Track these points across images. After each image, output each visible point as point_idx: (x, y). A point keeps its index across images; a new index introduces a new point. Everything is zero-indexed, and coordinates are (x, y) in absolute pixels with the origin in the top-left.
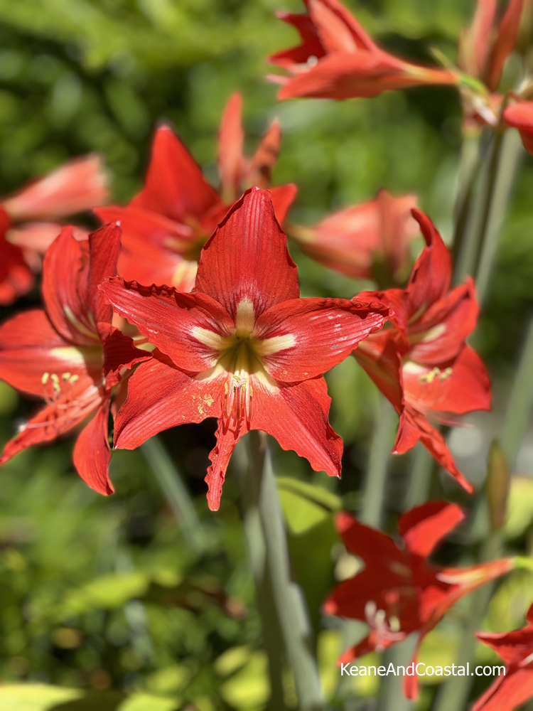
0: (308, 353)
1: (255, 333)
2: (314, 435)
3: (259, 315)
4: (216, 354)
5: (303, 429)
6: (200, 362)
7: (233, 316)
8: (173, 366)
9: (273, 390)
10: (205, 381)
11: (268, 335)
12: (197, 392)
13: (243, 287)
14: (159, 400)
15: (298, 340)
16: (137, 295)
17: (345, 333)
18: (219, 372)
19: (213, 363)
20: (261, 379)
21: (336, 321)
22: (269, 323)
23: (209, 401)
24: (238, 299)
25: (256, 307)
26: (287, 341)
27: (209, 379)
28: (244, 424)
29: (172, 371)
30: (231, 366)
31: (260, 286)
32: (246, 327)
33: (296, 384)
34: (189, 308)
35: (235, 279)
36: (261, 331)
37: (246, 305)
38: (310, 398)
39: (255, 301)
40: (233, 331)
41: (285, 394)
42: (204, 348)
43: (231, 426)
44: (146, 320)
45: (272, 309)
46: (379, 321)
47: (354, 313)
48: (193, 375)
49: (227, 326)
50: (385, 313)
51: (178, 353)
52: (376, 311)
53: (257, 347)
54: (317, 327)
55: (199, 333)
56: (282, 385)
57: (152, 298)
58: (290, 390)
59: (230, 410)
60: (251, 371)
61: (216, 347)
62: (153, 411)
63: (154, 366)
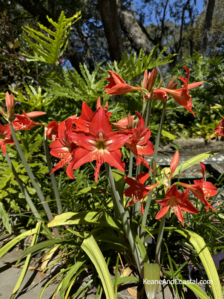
0: (115, 144)
1: (103, 141)
2: (118, 162)
3: (104, 136)
4: (95, 146)
5: (116, 161)
6: (92, 148)
7: (98, 137)
8: (85, 149)
9: (108, 153)
10: (93, 152)
11: (106, 141)
12: (91, 154)
13: (100, 130)
14: (82, 157)
15: (113, 141)
16: (76, 133)
17: (124, 139)
18: (96, 150)
19: (95, 148)
20: (106, 151)
21: (121, 136)
22: (106, 138)
23: (94, 156)
24: (99, 133)
25: (103, 134)
26: (110, 142)
27: (94, 151)
28: (102, 161)
29: (85, 150)
30: (99, 148)
31: (104, 130)
32: (101, 139)
33: (113, 151)
34: (88, 136)
35: (98, 128)
36: (105, 140)
37: (101, 134)
38: (117, 154)
39: (103, 133)
40: (99, 140)
41: (111, 153)
42: (92, 145)
43: (100, 162)
44: (78, 139)
45: (107, 135)
46: (131, 136)
47: (125, 134)
48: (90, 151)
49: (97, 139)
50: (132, 134)
51: (86, 146)
52: (130, 133)
53: (104, 144)
54: (117, 138)
55: (91, 141)
56: (110, 152)
57: (79, 134)
58: (112, 153)
59: (99, 158)
60: (104, 149)
61: (95, 144)
62: (81, 160)
63: (81, 149)
